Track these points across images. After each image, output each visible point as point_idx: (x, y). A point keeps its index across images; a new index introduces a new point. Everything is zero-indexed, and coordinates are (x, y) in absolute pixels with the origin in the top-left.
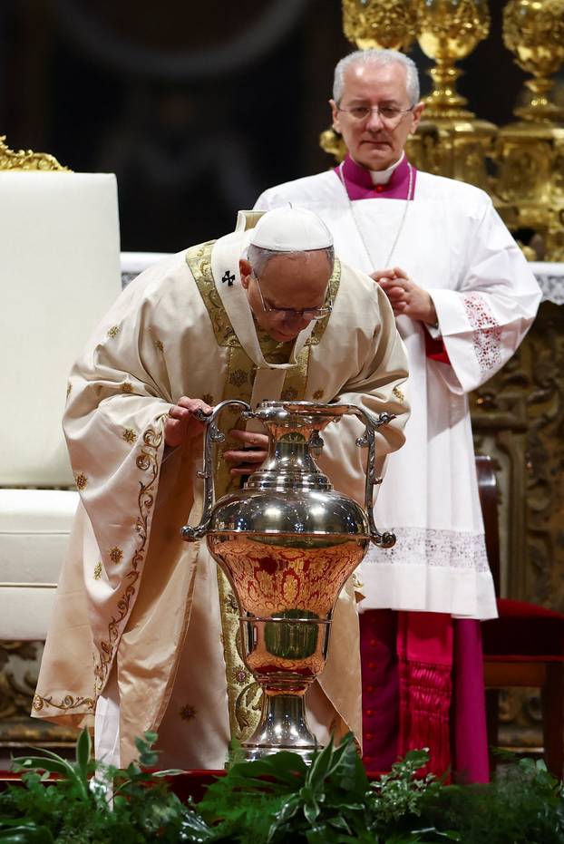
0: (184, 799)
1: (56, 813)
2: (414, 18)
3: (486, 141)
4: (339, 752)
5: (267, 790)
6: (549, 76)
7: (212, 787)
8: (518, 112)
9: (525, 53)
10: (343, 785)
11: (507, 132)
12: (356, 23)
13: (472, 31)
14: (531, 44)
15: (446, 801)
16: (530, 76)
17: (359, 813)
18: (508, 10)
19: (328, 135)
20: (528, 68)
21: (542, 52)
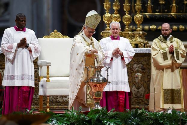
0: (85, 115)
1: (70, 117)
2: (112, 18)
3: (121, 33)
4: (104, 109)
5: (95, 113)
6: (128, 25)
7: (88, 113)
8: (125, 30)
9: (125, 23)
10: (105, 113)
11: (123, 32)
12: (105, 19)
13: (119, 20)
14: (126, 21)
15: (117, 114)
16: (126, 25)
17: (106, 116)
18: (123, 17)
19: (101, 33)
20: (126, 24)
21: (127, 22)
